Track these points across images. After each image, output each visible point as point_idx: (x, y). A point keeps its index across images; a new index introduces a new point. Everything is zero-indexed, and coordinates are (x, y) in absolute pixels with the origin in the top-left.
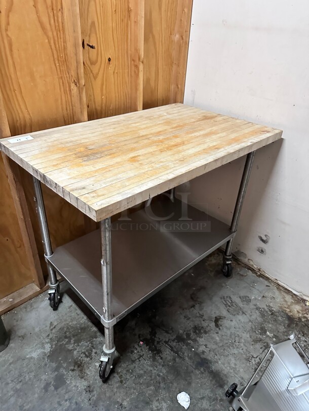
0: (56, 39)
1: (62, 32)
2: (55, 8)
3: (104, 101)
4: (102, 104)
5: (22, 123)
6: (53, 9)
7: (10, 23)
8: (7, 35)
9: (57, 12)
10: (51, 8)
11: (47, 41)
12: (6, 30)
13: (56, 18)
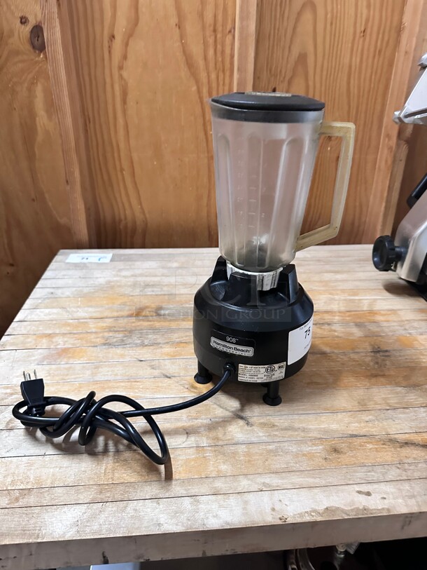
0: (214, 85)
1: (228, 73)
2: (220, 29)
5: (130, 225)
6: (215, 31)
7: (129, 56)
8: (121, 77)
9: (224, 36)
10: (212, 28)
11: (194, 88)
12: (121, 68)
13: (219, 47)
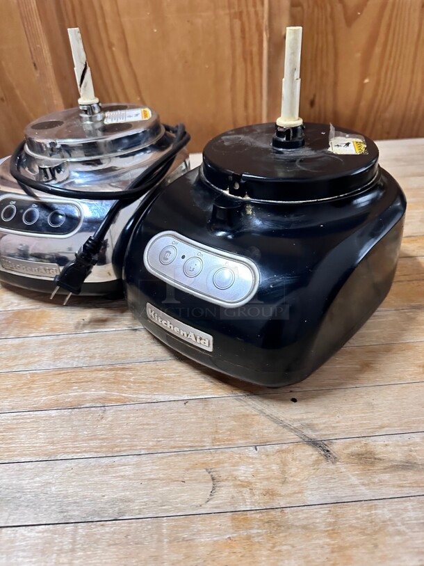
3: (368, 94)
4: (358, 102)
